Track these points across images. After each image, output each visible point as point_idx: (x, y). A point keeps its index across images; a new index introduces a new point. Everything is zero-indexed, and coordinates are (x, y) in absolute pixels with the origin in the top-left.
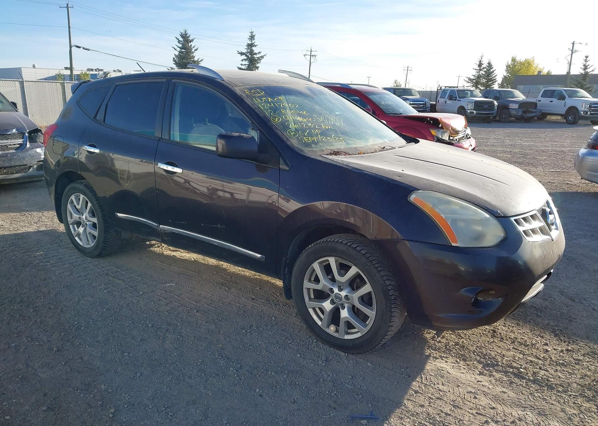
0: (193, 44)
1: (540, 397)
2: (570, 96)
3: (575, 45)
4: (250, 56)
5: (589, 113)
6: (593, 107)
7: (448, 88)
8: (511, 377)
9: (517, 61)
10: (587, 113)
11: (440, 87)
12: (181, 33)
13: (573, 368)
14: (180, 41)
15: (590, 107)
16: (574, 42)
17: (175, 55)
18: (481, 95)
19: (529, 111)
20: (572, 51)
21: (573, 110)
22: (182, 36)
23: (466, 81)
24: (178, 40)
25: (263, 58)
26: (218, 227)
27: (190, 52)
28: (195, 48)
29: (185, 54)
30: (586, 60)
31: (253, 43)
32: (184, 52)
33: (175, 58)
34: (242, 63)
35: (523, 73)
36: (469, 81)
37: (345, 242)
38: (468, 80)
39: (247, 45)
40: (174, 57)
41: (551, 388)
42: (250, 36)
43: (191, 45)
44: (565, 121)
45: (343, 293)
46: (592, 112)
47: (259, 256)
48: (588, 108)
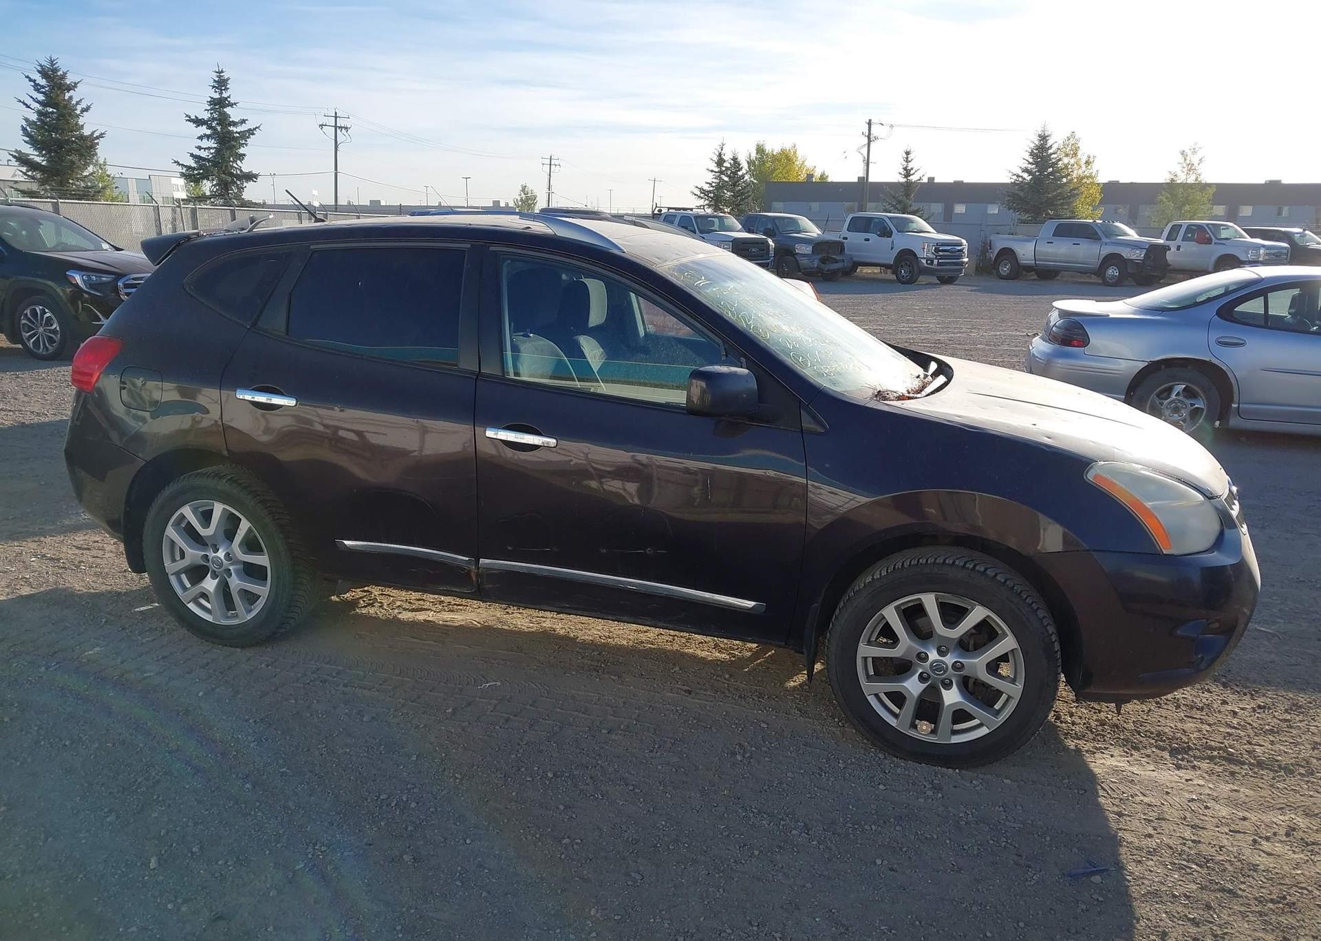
0: (75, 95)
1: (1286, 788)
2: (899, 230)
3: (873, 127)
4: (219, 128)
5: (936, 262)
6: (942, 251)
7: (674, 211)
8: (1224, 765)
9: (767, 152)
10: (932, 262)
11: (657, 209)
12: (41, 65)
13: (1291, 734)
14: (40, 86)
15: (937, 250)
16: (870, 120)
17: (26, 120)
18: (741, 227)
19: (830, 258)
20: (869, 137)
21: (907, 257)
22: (44, 73)
23: (695, 195)
24: (33, 84)
25: (253, 134)
26: (646, 552)
27: (70, 115)
28: (84, 105)
29: (58, 119)
30: (907, 158)
31: (226, 99)
32: (53, 113)
33: (28, 128)
34: (199, 143)
35: (778, 177)
36: (702, 195)
37: (959, 563)
38: (698, 193)
39: (210, 102)
40: (25, 126)
41: (1289, 771)
42: (215, 81)
43: (71, 98)
44: (894, 277)
45: (949, 660)
46: (940, 261)
47: (750, 604)
48: (933, 253)
